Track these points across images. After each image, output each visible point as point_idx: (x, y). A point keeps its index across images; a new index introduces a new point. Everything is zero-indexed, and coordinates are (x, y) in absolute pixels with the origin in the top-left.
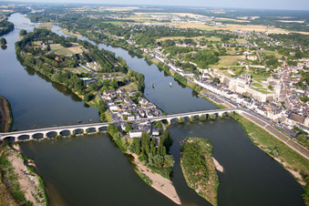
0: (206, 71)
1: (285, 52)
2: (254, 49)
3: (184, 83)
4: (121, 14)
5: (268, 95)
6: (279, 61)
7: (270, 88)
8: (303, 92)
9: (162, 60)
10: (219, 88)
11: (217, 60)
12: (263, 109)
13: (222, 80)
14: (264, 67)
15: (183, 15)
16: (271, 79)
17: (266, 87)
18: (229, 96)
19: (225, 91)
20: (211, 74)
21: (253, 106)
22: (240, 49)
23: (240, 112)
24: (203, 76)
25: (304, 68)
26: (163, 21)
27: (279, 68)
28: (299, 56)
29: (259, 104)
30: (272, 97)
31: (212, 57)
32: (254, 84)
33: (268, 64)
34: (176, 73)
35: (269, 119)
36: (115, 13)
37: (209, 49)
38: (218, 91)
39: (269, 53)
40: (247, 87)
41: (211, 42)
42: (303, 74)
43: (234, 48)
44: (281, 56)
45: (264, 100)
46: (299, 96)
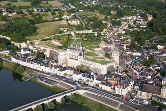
0: (24, 45)
1: (106, 11)
2: (72, 11)
5: (109, 65)
6: (104, 22)
7: (107, 55)
10: (47, 65)
11: (35, 30)
12: (108, 84)
13: (47, 54)
14: (91, 31)
16: (103, 45)
17: (101, 55)
18: (62, 74)
19: (56, 67)
20: (31, 47)
21: (95, 82)
22: (57, 13)
23: (82, 92)
24: (23, 52)
25: (130, 26)
27: (105, 30)
28: (120, 14)
29: (100, 78)
30: (112, 67)
31: (27, 26)
32: (88, 54)
33: (94, 27)
35: (118, 95)
37: (20, 16)
38: (46, 69)
39: (90, 14)
40: (81, 59)
41: (20, 7)
42: (131, 34)
43: (49, 13)
44: (103, 17)
45: (104, 72)
46: (139, 61)
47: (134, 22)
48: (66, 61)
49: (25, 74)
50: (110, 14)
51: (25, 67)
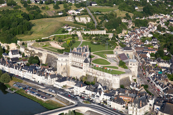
0: (13, 46)
1: (128, 7)
5: (122, 77)
6: (124, 21)
7: (122, 64)
8: (168, 65)
10: (41, 73)
11: (29, 27)
12: (120, 101)
13: (43, 59)
14: (104, 32)
16: (119, 51)
17: (114, 64)
18: (60, 85)
19: (53, 76)
20: (22, 50)
21: (102, 97)
22: (61, 6)
24: (11, 56)
25: (159, 28)
27: (124, 32)
28: (148, 11)
29: (110, 93)
30: (128, 79)
31: (19, 22)
32: (97, 61)
33: (109, 27)
37: (11, 9)
38: (40, 79)
40: (86, 67)
42: (160, 38)
43: (51, 6)
44: (123, 14)
45: (116, 86)
46: (166, 73)
47: (167, 23)
48: (66, 69)
49: (12, 84)
50: (133, 11)
51: (12, 75)
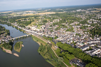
3: (21, 30)
4: (7, 14)
9: (16, 26)
13: (31, 28)
15: (27, 12)
19: (31, 30)
20: (28, 27)
23: (33, 34)
24: (26, 28)
26: (20, 14)
27: (47, 23)
28: (54, 19)
34: (19, 28)
36: (5, 14)
